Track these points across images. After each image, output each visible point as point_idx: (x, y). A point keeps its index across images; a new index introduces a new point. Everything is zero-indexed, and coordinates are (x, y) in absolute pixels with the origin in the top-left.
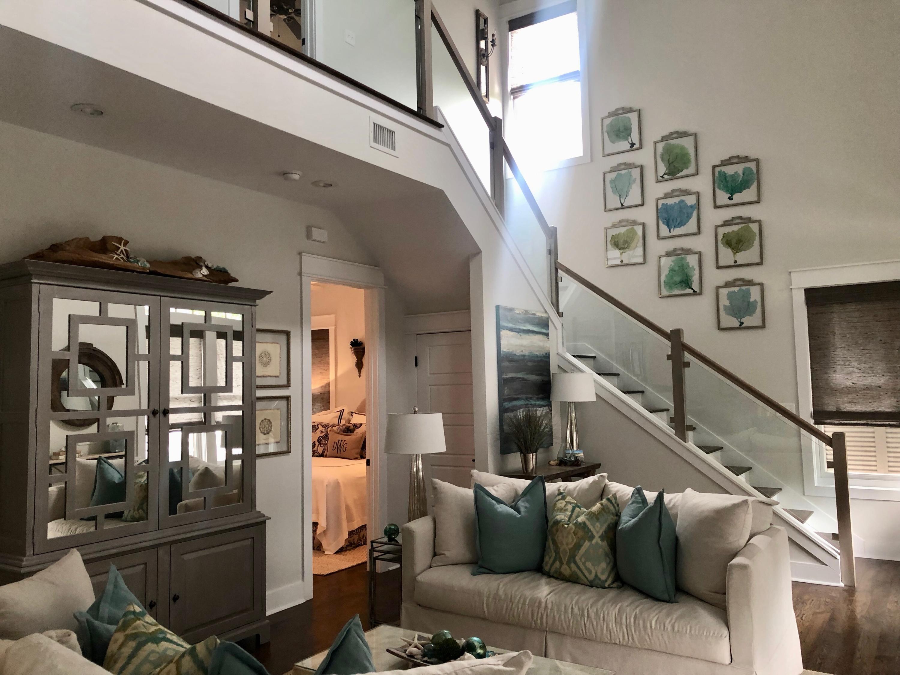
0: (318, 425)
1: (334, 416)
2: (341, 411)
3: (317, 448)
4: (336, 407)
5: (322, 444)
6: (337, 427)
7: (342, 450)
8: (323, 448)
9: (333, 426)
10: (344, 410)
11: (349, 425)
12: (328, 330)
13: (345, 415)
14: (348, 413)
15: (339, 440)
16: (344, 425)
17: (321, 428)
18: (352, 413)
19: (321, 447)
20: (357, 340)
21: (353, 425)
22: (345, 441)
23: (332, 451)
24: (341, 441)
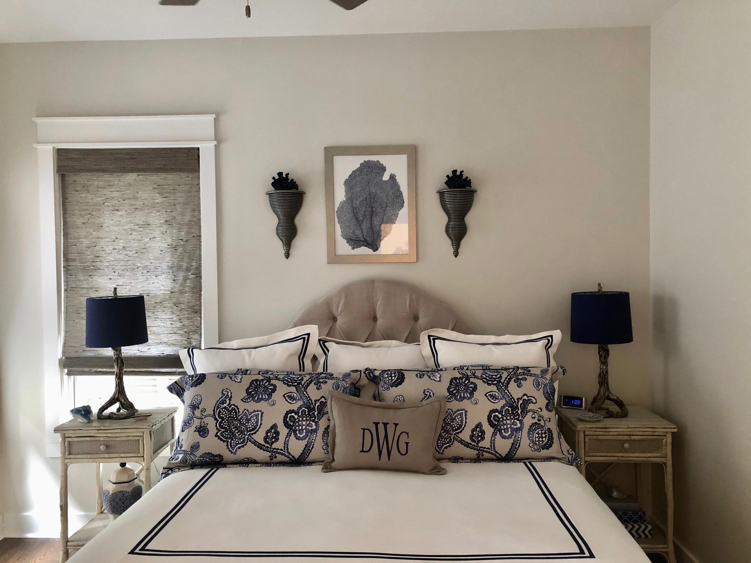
2: (304, 339)
5: (301, 430)
7: (394, 451)
9: (318, 380)
10: (309, 334)
16: (348, 376)
18: (324, 341)
20: (287, 175)
21: (366, 374)
22: (396, 425)
23: (362, 451)
24: (381, 423)
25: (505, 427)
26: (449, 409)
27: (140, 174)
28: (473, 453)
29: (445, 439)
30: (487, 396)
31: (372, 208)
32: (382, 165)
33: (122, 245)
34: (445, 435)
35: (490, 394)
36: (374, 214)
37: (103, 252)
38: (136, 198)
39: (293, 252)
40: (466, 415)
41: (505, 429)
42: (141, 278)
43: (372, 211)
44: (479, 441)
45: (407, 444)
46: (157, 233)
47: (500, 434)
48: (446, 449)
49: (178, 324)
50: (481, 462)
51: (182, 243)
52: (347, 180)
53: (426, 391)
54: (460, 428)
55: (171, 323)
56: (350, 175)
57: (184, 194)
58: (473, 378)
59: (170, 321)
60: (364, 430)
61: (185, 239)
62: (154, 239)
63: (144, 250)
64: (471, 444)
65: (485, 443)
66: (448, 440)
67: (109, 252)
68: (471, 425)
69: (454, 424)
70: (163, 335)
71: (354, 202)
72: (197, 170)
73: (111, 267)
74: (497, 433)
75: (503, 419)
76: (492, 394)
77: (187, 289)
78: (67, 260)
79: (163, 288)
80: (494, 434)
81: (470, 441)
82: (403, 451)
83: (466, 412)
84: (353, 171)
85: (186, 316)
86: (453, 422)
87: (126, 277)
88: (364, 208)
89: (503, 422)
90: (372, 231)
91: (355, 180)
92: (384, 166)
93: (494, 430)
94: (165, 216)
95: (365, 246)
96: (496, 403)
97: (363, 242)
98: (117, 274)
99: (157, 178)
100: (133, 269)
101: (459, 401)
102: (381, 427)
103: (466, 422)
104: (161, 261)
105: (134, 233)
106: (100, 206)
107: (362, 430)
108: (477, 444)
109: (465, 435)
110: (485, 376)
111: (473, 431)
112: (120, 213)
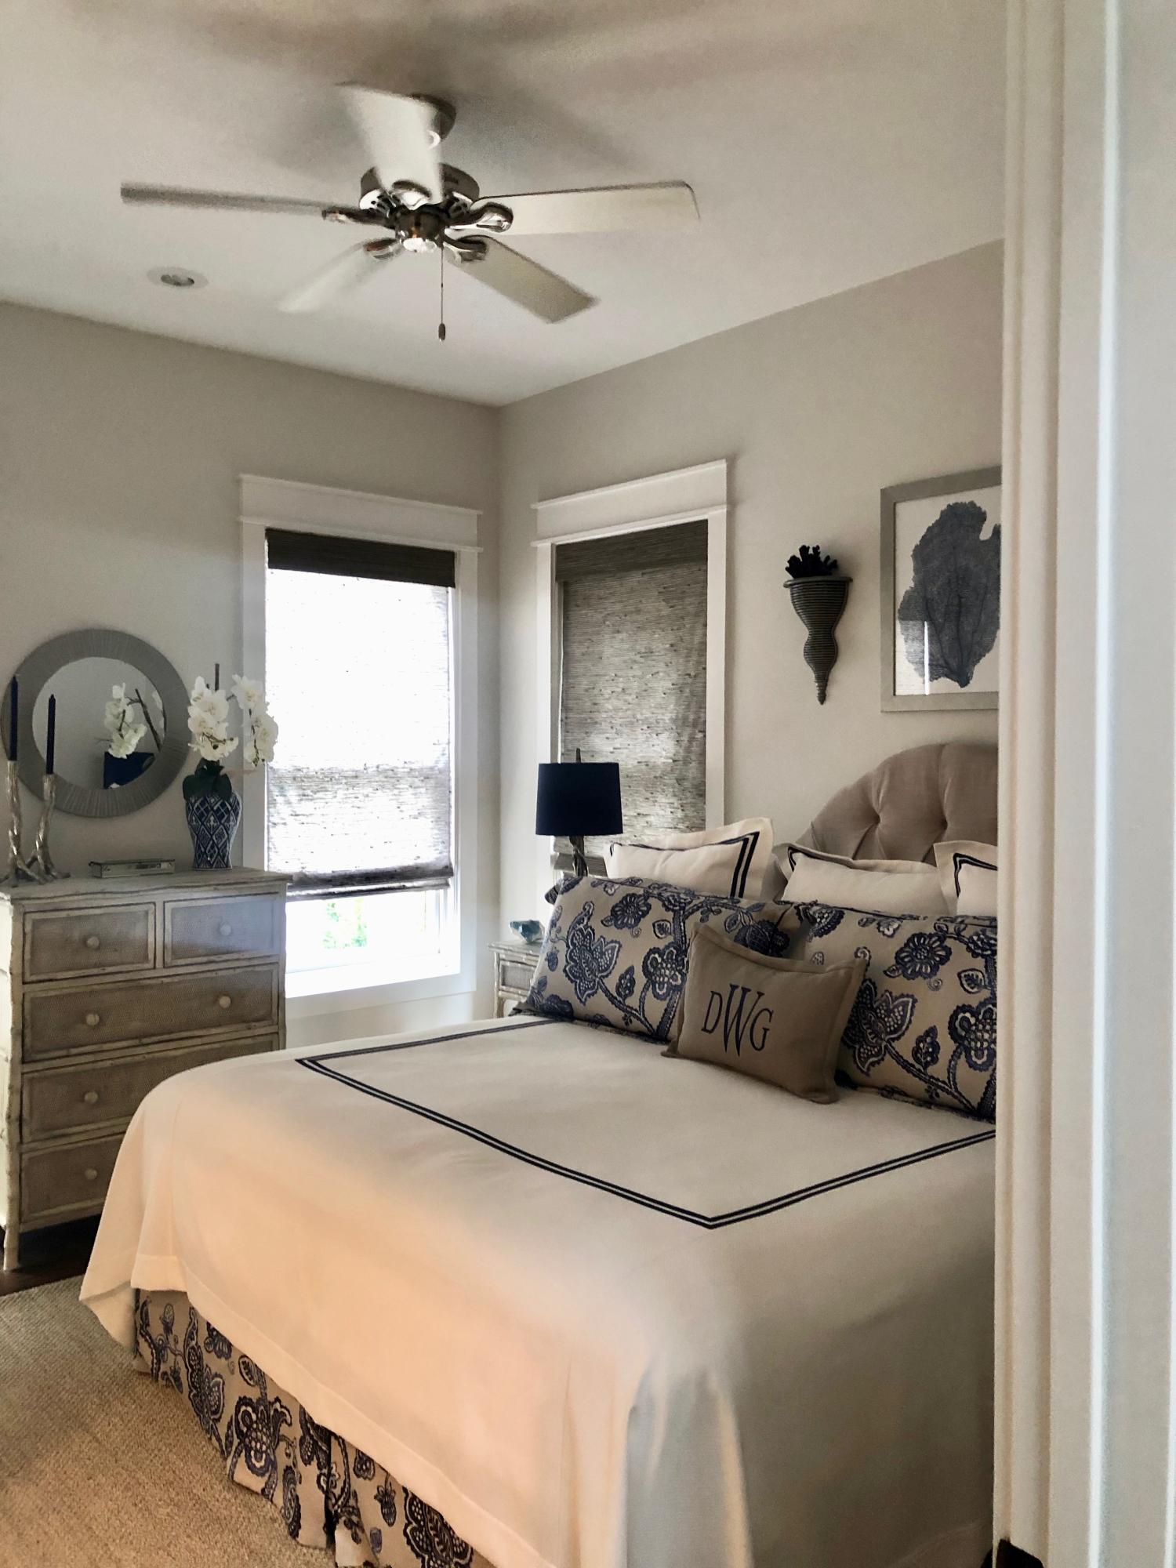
0: (647, 896)
1: (718, 858)
2: (746, 841)
3: (642, 1000)
4: (728, 820)
5: (661, 984)
6: (726, 913)
7: (745, 1041)
8: (664, 1004)
9: (710, 906)
10: (756, 835)
11: (779, 910)
12: (703, 525)
13: (762, 857)
14: (775, 849)
15: (734, 987)
16: (759, 907)
17: (657, 911)
18: (793, 850)
19: (657, 996)
20: (816, 549)
21: (799, 910)
22: (760, 994)
23: (704, 1029)
24: (740, 988)
25: (979, 1045)
26: (887, 991)
27: (644, 571)
28: (917, 1086)
29: (871, 1046)
30: (960, 977)
31: (960, 597)
32: (980, 508)
33: (621, 685)
34: (872, 1039)
35: (969, 975)
36: (963, 609)
37: (601, 697)
38: (638, 611)
39: (833, 690)
40: (913, 1007)
41: (976, 1050)
42: (641, 738)
43: (960, 605)
44: (927, 1064)
45: (766, 1030)
46: (661, 667)
47: (966, 1057)
48: (874, 1066)
49: (680, 814)
50: (930, 1108)
51: (690, 681)
52: (917, 547)
53: (860, 950)
54: (898, 1031)
55: (672, 810)
56: (923, 537)
57: (694, 598)
58: (952, 940)
59: (670, 808)
60: (713, 993)
61: (693, 674)
62: (657, 675)
63: (644, 694)
64: (913, 1066)
65: (939, 1070)
66: (876, 1050)
67: (607, 696)
68: (917, 1028)
69: (890, 1021)
70: (661, 830)
71: (929, 589)
72: (704, 558)
73: (609, 721)
74: (961, 1054)
75: (977, 1029)
76: (973, 975)
77: (693, 757)
78: (565, 709)
79: (664, 753)
80: (955, 1055)
81: (911, 1060)
82: (758, 1042)
83: (915, 1001)
84: (929, 529)
85: (689, 800)
86: (889, 1017)
87: (625, 736)
88: (946, 600)
89: (975, 1034)
90: (960, 645)
91: (931, 546)
92: (983, 510)
93: (957, 1048)
94: (671, 638)
95: (947, 676)
96: (973, 993)
97: (943, 667)
98: (615, 730)
99: (663, 576)
100: (631, 724)
101: (908, 979)
102: (738, 992)
103: (910, 1021)
104: (663, 711)
105: (635, 667)
106: (600, 626)
107: (711, 994)
108: (925, 1068)
109: (905, 1047)
110: (975, 938)
111: (920, 1040)
112: (620, 636)
